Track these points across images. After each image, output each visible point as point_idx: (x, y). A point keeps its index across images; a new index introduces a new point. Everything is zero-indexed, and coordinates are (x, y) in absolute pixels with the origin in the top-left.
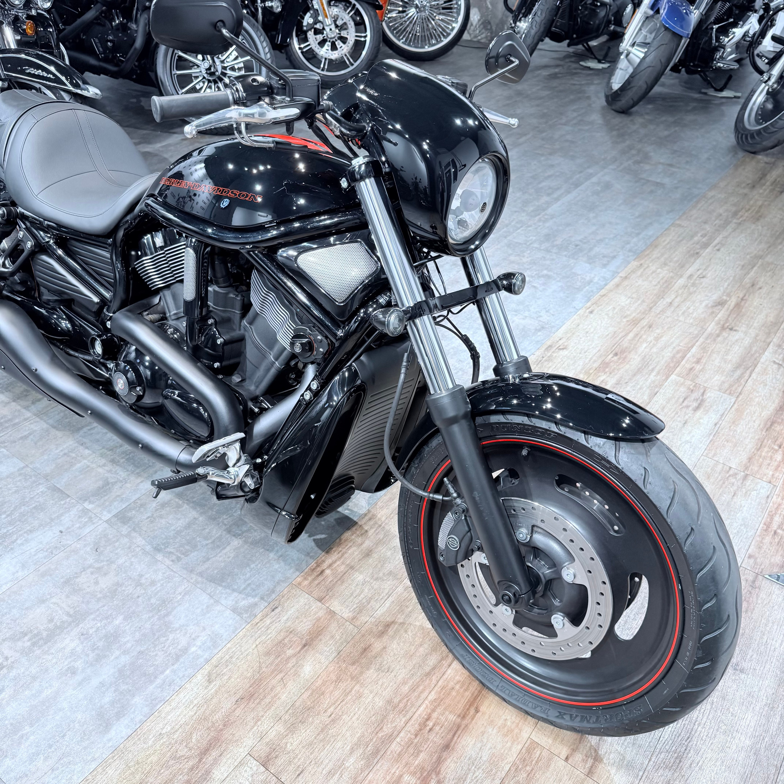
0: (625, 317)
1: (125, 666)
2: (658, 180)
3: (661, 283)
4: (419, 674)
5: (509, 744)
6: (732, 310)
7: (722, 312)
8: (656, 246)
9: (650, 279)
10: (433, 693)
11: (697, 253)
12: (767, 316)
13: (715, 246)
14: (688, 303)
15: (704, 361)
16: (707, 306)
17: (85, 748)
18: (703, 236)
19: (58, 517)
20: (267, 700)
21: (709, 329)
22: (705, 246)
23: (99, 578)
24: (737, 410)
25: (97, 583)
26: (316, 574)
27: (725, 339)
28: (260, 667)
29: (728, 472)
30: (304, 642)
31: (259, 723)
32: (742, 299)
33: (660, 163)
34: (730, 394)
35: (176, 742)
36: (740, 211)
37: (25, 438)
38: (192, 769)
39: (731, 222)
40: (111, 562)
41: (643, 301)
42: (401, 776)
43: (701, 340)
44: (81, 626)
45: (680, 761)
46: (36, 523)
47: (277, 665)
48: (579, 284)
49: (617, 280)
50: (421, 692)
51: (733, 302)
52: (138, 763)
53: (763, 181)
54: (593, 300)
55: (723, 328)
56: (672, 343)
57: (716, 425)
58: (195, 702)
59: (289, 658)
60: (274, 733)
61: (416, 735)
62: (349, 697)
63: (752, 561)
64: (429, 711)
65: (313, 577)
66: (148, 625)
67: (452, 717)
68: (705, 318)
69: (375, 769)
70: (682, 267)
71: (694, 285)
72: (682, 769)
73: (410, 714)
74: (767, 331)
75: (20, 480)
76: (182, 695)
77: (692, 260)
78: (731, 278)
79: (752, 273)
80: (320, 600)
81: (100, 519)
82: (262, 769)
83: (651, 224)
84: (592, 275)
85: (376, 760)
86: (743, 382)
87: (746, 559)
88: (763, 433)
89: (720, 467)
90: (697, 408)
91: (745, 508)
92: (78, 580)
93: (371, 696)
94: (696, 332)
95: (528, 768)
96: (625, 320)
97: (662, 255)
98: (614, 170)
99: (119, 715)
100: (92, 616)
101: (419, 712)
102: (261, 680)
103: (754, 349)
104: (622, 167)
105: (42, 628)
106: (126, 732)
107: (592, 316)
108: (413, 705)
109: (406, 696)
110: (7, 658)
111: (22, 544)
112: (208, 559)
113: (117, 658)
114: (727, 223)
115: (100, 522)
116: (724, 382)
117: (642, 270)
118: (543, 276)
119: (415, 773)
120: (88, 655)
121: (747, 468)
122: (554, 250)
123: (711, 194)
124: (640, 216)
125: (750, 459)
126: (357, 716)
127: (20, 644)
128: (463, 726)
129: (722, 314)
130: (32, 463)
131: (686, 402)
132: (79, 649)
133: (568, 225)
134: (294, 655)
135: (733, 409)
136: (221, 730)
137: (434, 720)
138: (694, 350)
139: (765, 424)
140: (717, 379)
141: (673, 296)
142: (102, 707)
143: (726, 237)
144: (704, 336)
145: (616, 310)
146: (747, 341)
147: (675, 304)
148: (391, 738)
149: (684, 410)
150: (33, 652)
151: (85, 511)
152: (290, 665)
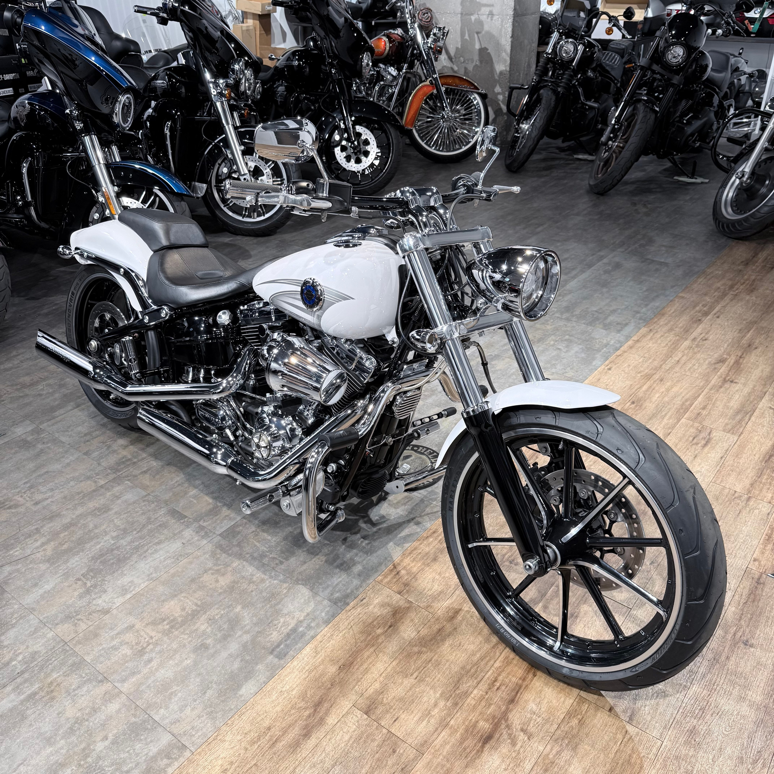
0: (639, 373)
1: (247, 642)
2: (662, 260)
3: (669, 344)
4: (485, 648)
5: (562, 699)
6: (732, 367)
7: (723, 368)
8: (663, 315)
9: (659, 342)
10: (497, 662)
11: (700, 320)
12: (762, 371)
13: (715, 314)
14: (693, 361)
15: (709, 407)
16: (709, 363)
17: (223, 701)
18: (704, 306)
19: (180, 532)
20: (365, 666)
21: (713, 382)
22: (706, 314)
23: (219, 578)
24: (739, 446)
25: (217, 581)
26: (394, 573)
27: (727, 389)
28: (356, 643)
29: (734, 495)
30: (389, 624)
31: (359, 683)
32: (741, 357)
33: (663, 246)
34: (733, 433)
35: (295, 697)
36: (736, 285)
37: (145, 472)
38: (309, 716)
39: (728, 294)
40: (227, 565)
41: (654, 360)
42: (477, 722)
43: (706, 390)
44: (208, 613)
45: (703, 712)
46: (162, 537)
47: (369, 641)
48: (597, 346)
49: (630, 343)
50: (488, 662)
51: (732, 360)
52: (266, 712)
53: (755, 259)
54: (610, 359)
55: (725, 381)
56: (681, 393)
57: (722, 458)
58: (307, 668)
59: (379, 635)
60: (372, 690)
61: (487, 693)
62: (430, 665)
63: (757, 563)
64: (496, 675)
65: (392, 576)
66: (262, 612)
67: (514, 679)
68: (708, 373)
69: (456, 717)
70: (687, 331)
71: (697, 346)
72: (705, 717)
73: (480, 677)
74: (763, 383)
75: (145, 505)
76: (295, 663)
77: (695, 325)
78: (730, 340)
79: (749, 335)
80: (400, 593)
81: (214, 533)
82: (365, 716)
83: (657, 296)
84: (609, 340)
85: (455, 711)
86: (743, 423)
87: (752, 562)
88: (763, 464)
89: (727, 491)
90: (705, 445)
91: (749, 523)
92: (201, 579)
93: (448, 664)
94: (702, 384)
95: (579, 717)
96: (639, 375)
97: (669, 321)
98: (623, 252)
99: (247, 678)
100: (216, 606)
101: (487, 676)
102: (358, 652)
103: (752, 397)
104: (630, 249)
105: (177, 615)
106: (253, 690)
107: (610, 372)
108: (482, 671)
109: (476, 664)
110: (151, 638)
111: (153, 553)
112: (305, 563)
113: (240, 636)
114: (724, 295)
115: (215, 536)
116: (727, 424)
117: (652, 334)
118: (566, 340)
119: (488, 720)
120: (216, 635)
121: (749, 492)
122: (574, 319)
123: (709, 271)
124: (647, 290)
125: (752, 485)
126: (437, 678)
127: (160, 627)
128: (524, 686)
129: (723, 369)
130: (152, 492)
131: (695, 441)
132: (209, 630)
133: (585, 298)
134: (383, 634)
135: (736, 445)
136: (330, 688)
137: (500, 682)
138: (700, 399)
139: (764, 458)
140: (722, 421)
141: (680, 355)
142: (232, 672)
143: (724, 307)
144: (709, 387)
145: (631, 367)
146: (746, 390)
147: (682, 362)
148: (466, 694)
149: (694, 446)
150: (172, 633)
151: (202, 528)
152: (380, 640)
